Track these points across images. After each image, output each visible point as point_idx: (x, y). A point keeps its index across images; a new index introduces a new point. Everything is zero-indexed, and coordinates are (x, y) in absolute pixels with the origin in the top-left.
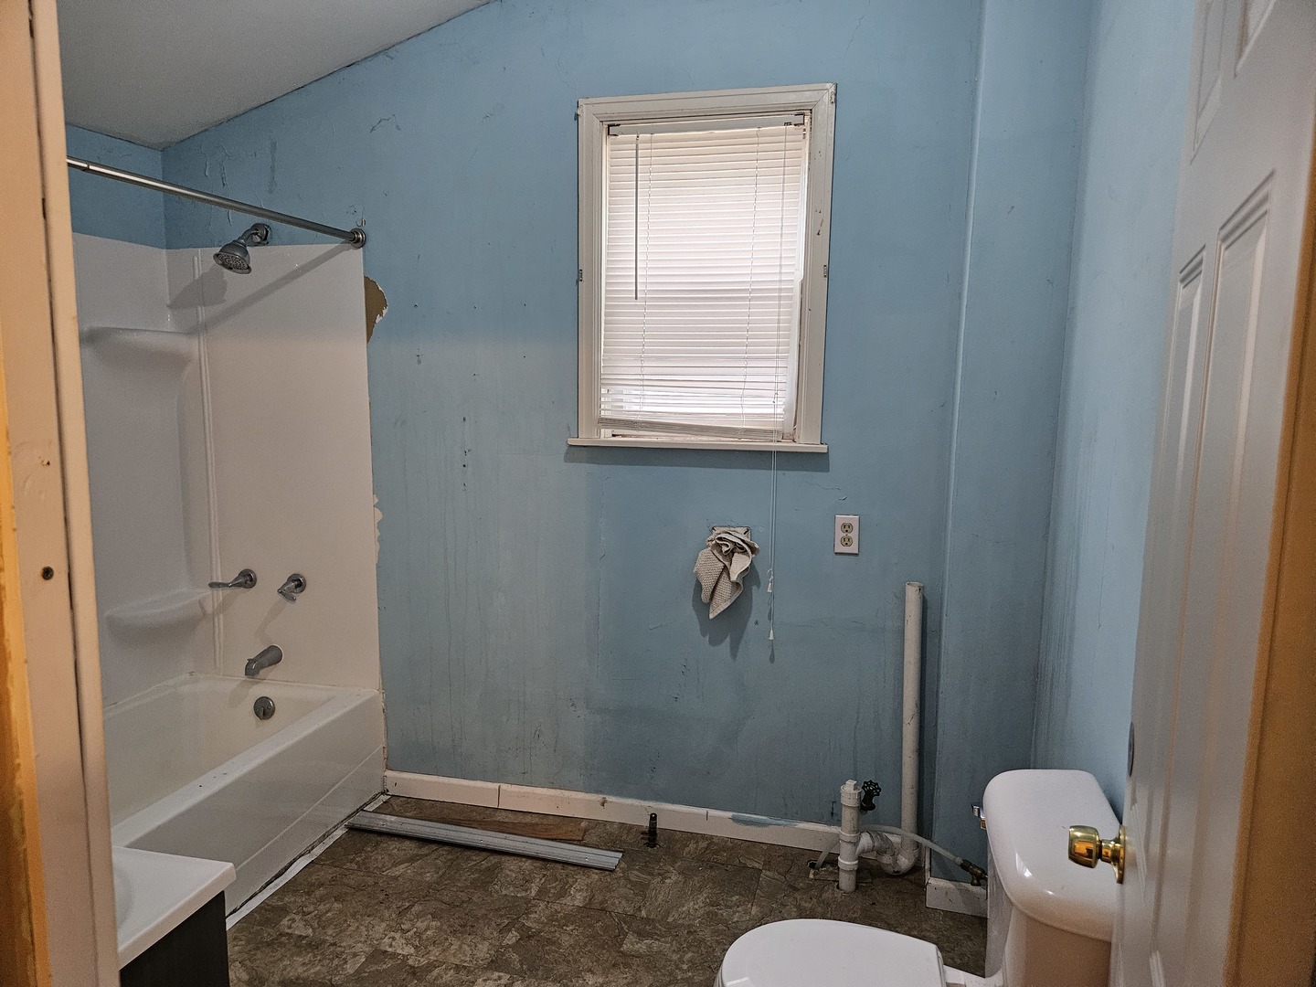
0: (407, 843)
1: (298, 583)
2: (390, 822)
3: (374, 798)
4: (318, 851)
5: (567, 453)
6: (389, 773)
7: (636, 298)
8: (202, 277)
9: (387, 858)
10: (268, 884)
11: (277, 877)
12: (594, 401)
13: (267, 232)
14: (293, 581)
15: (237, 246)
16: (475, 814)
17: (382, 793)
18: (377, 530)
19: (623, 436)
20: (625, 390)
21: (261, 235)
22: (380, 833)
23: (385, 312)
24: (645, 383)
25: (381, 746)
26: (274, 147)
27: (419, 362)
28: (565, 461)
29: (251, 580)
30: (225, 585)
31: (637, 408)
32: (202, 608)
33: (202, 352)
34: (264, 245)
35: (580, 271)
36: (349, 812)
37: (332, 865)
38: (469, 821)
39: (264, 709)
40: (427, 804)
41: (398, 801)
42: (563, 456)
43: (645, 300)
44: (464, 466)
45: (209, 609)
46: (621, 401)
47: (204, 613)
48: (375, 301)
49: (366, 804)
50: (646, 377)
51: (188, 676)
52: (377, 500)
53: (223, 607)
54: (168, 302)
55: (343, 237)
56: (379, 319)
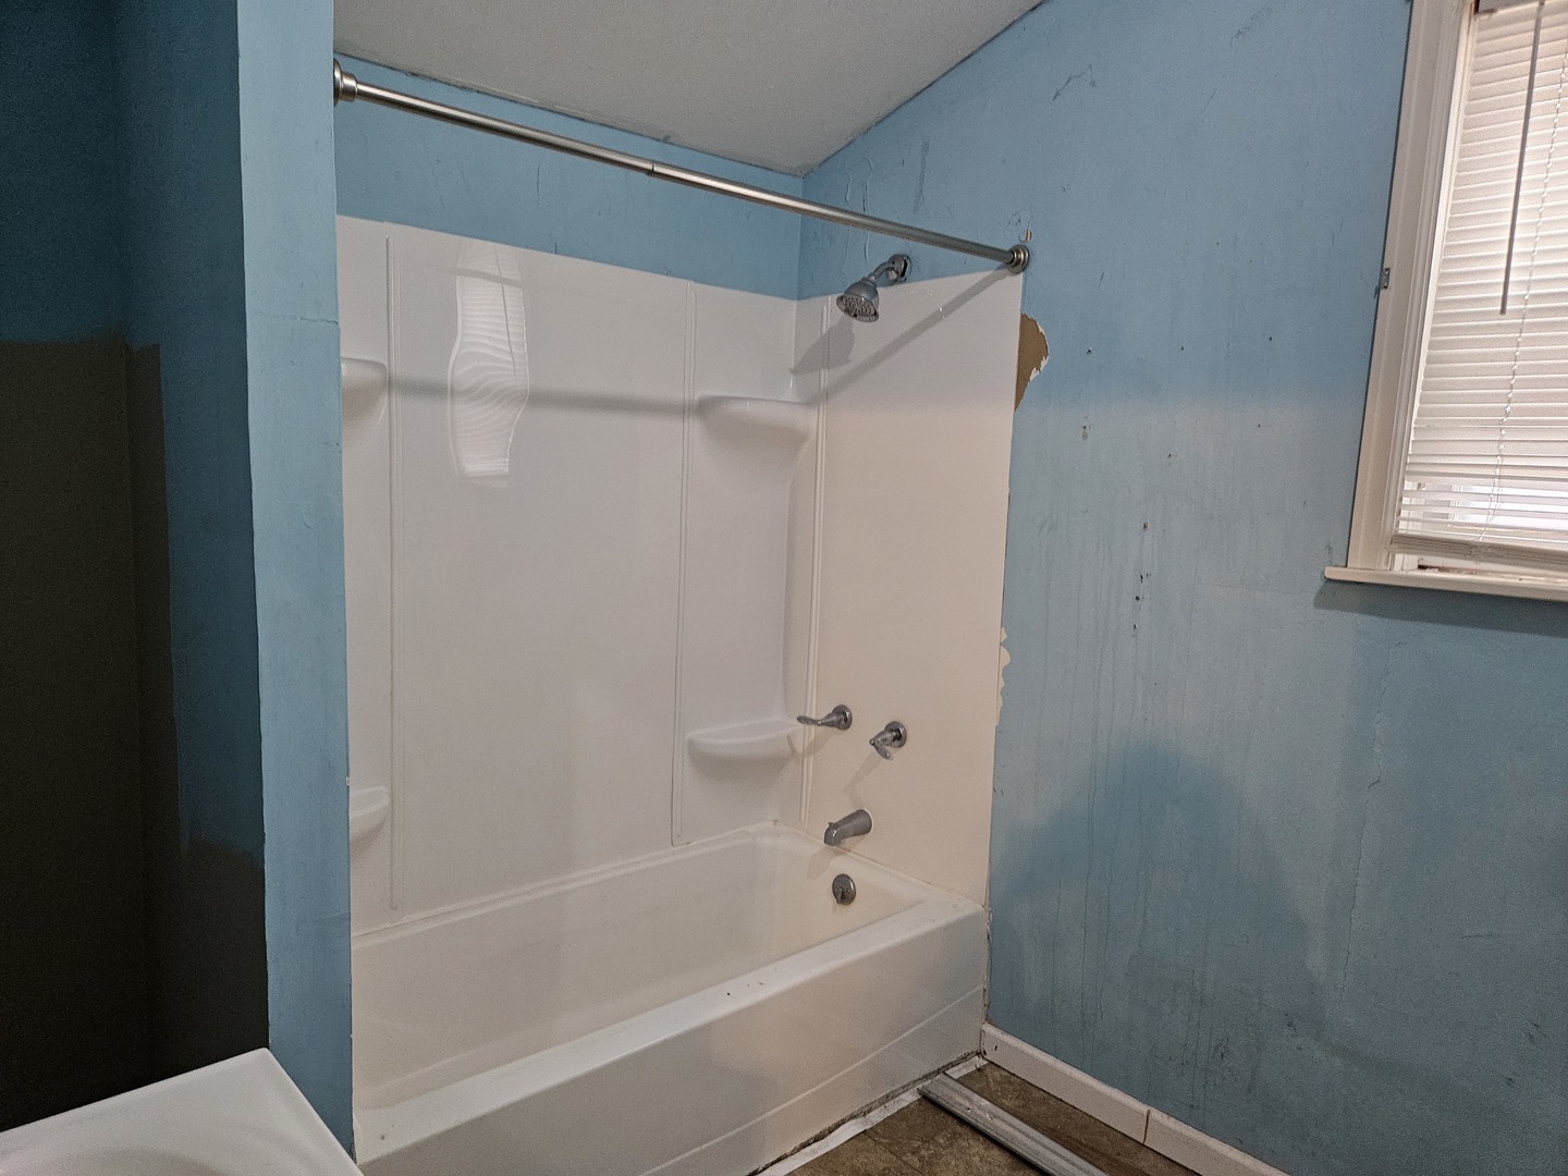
0: (995, 1152)
1: (897, 734)
2: (979, 1108)
3: (965, 1058)
4: (876, 1117)
5: (1321, 592)
6: (988, 1028)
7: (1503, 311)
8: (829, 332)
9: (962, 1166)
10: (804, 1146)
11: (817, 1139)
12: (1387, 501)
13: (906, 265)
14: (892, 731)
15: (865, 285)
16: (1105, 1139)
17: (978, 1054)
18: (1001, 680)
19: (1441, 569)
20: (1458, 485)
21: (898, 270)
22: (962, 1121)
23: (1044, 363)
24: (1506, 472)
25: (981, 987)
26: (926, 148)
27: (1085, 437)
28: (1315, 605)
29: (846, 720)
30: (815, 722)
31: (1481, 519)
32: (791, 744)
33: (821, 427)
34: (901, 282)
35: (1385, 273)
36: (927, 1069)
37: (889, 1148)
38: (1093, 1149)
39: (843, 892)
40: (1037, 1094)
41: (997, 1074)
42: (1314, 595)
43: (1523, 314)
44: (1137, 598)
45: (800, 749)
46: (1447, 504)
47: (794, 751)
48: (1032, 347)
49: (952, 1065)
50: (1507, 462)
51: (771, 824)
52: (1005, 636)
53: (814, 748)
54: (792, 367)
55: (999, 259)
56: (1034, 374)
